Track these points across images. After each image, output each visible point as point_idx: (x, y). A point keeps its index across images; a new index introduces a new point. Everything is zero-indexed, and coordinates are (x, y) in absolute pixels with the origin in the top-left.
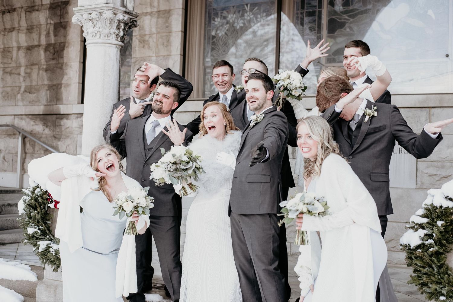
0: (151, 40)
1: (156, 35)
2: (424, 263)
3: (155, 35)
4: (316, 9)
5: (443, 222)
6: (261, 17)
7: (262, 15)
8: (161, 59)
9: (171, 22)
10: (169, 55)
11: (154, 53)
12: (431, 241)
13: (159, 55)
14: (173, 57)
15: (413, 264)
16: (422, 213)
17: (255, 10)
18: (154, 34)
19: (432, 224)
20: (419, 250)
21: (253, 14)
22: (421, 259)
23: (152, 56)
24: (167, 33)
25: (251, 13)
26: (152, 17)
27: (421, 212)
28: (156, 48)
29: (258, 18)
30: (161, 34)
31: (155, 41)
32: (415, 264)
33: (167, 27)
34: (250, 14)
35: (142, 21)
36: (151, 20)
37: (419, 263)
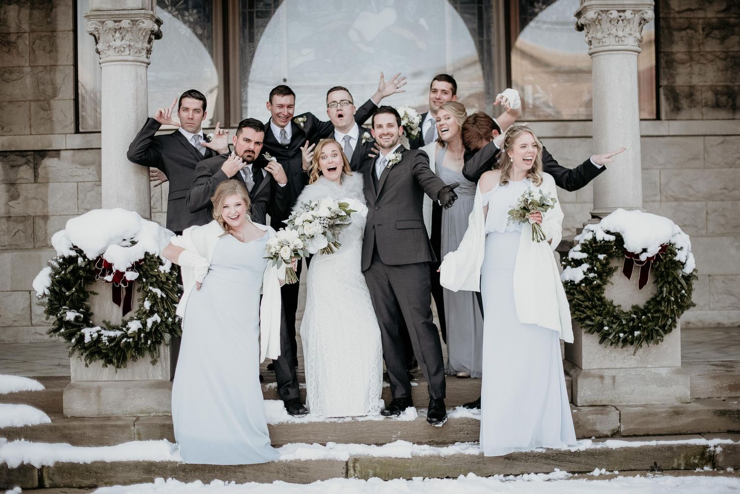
0: (20, 41)
1: (29, 35)
2: (585, 298)
3: (27, 35)
4: (271, 8)
5: (605, 255)
6: (189, 15)
7: (190, 11)
8: (41, 72)
9: (56, 16)
10: (53, 66)
11: (28, 61)
12: (592, 275)
13: (36, 65)
14: (61, 68)
15: (575, 300)
16: (580, 249)
17: (179, 4)
18: (26, 33)
19: (592, 259)
20: (584, 285)
21: (176, 10)
22: (582, 293)
23: (24, 67)
24: (47, 32)
25: (174, 9)
26: (20, 7)
27: (578, 247)
28: (29, 55)
29: (185, 16)
30: (37, 33)
31: (27, 43)
32: (578, 299)
33: (49, 23)
34: (172, 9)
35: (3, 12)
36: (19, 11)
37: (581, 297)
